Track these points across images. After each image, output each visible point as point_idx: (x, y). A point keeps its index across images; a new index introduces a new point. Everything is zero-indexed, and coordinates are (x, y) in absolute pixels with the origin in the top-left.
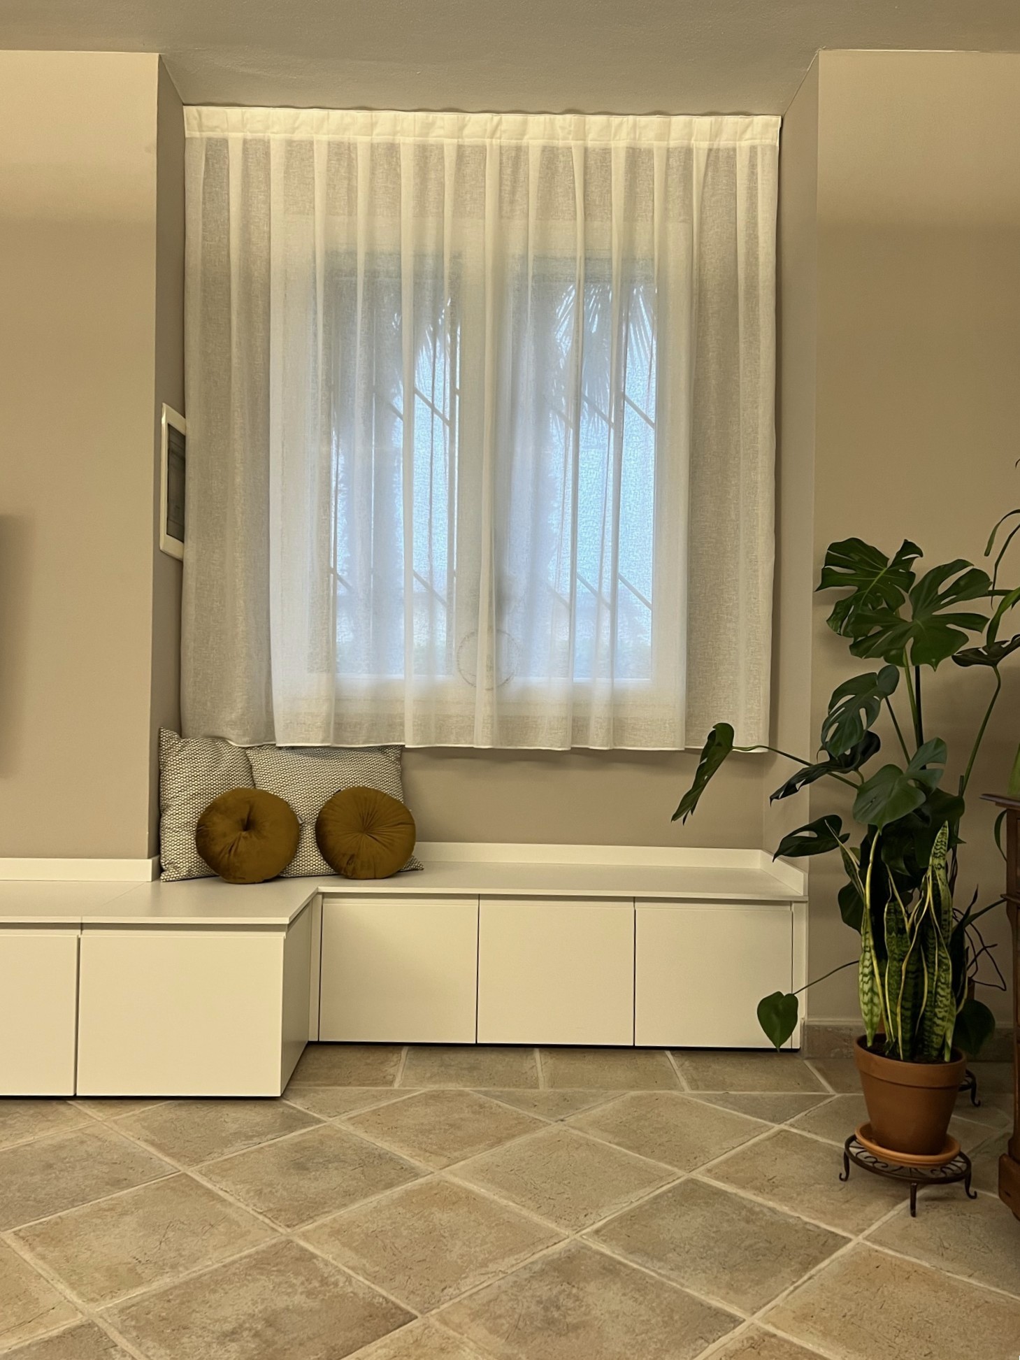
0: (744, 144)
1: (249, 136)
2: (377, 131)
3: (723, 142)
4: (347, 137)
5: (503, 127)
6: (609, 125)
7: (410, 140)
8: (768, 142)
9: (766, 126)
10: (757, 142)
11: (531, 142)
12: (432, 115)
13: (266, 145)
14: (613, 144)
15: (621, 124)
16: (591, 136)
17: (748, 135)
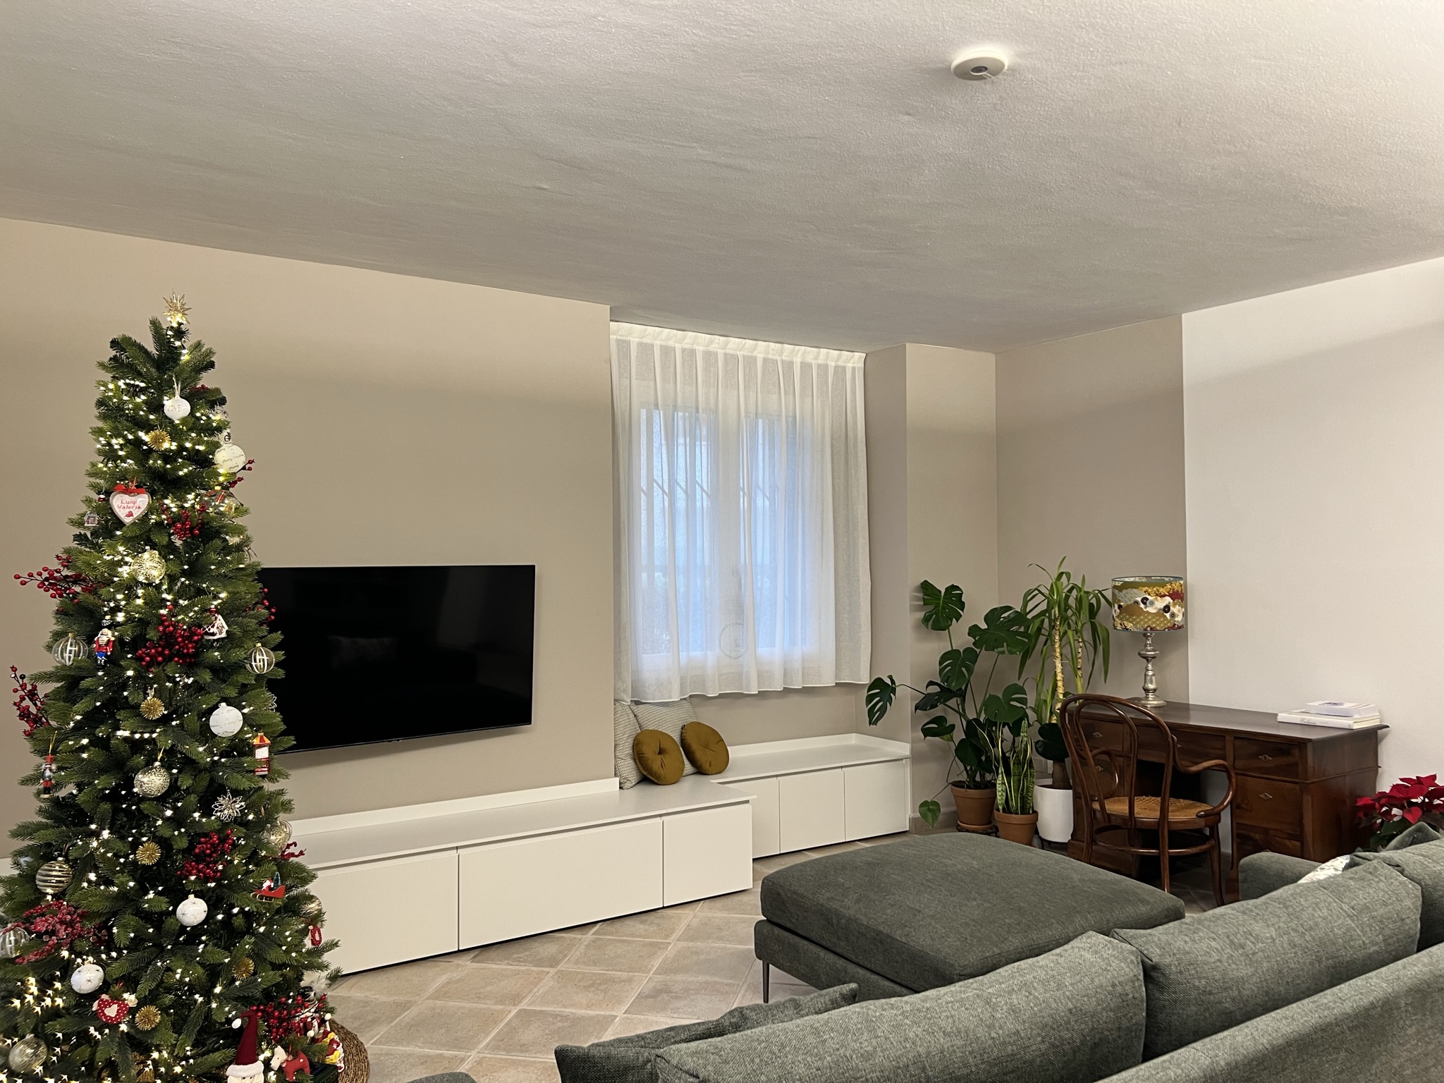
0: (850, 365)
1: (619, 338)
2: (685, 341)
3: (840, 363)
4: (671, 343)
5: (747, 346)
6: (794, 350)
7: (701, 348)
8: (860, 365)
9: (860, 358)
10: (855, 365)
11: (758, 355)
12: (714, 336)
13: (628, 343)
14: (794, 359)
15: (799, 350)
16: (785, 354)
17: (852, 361)
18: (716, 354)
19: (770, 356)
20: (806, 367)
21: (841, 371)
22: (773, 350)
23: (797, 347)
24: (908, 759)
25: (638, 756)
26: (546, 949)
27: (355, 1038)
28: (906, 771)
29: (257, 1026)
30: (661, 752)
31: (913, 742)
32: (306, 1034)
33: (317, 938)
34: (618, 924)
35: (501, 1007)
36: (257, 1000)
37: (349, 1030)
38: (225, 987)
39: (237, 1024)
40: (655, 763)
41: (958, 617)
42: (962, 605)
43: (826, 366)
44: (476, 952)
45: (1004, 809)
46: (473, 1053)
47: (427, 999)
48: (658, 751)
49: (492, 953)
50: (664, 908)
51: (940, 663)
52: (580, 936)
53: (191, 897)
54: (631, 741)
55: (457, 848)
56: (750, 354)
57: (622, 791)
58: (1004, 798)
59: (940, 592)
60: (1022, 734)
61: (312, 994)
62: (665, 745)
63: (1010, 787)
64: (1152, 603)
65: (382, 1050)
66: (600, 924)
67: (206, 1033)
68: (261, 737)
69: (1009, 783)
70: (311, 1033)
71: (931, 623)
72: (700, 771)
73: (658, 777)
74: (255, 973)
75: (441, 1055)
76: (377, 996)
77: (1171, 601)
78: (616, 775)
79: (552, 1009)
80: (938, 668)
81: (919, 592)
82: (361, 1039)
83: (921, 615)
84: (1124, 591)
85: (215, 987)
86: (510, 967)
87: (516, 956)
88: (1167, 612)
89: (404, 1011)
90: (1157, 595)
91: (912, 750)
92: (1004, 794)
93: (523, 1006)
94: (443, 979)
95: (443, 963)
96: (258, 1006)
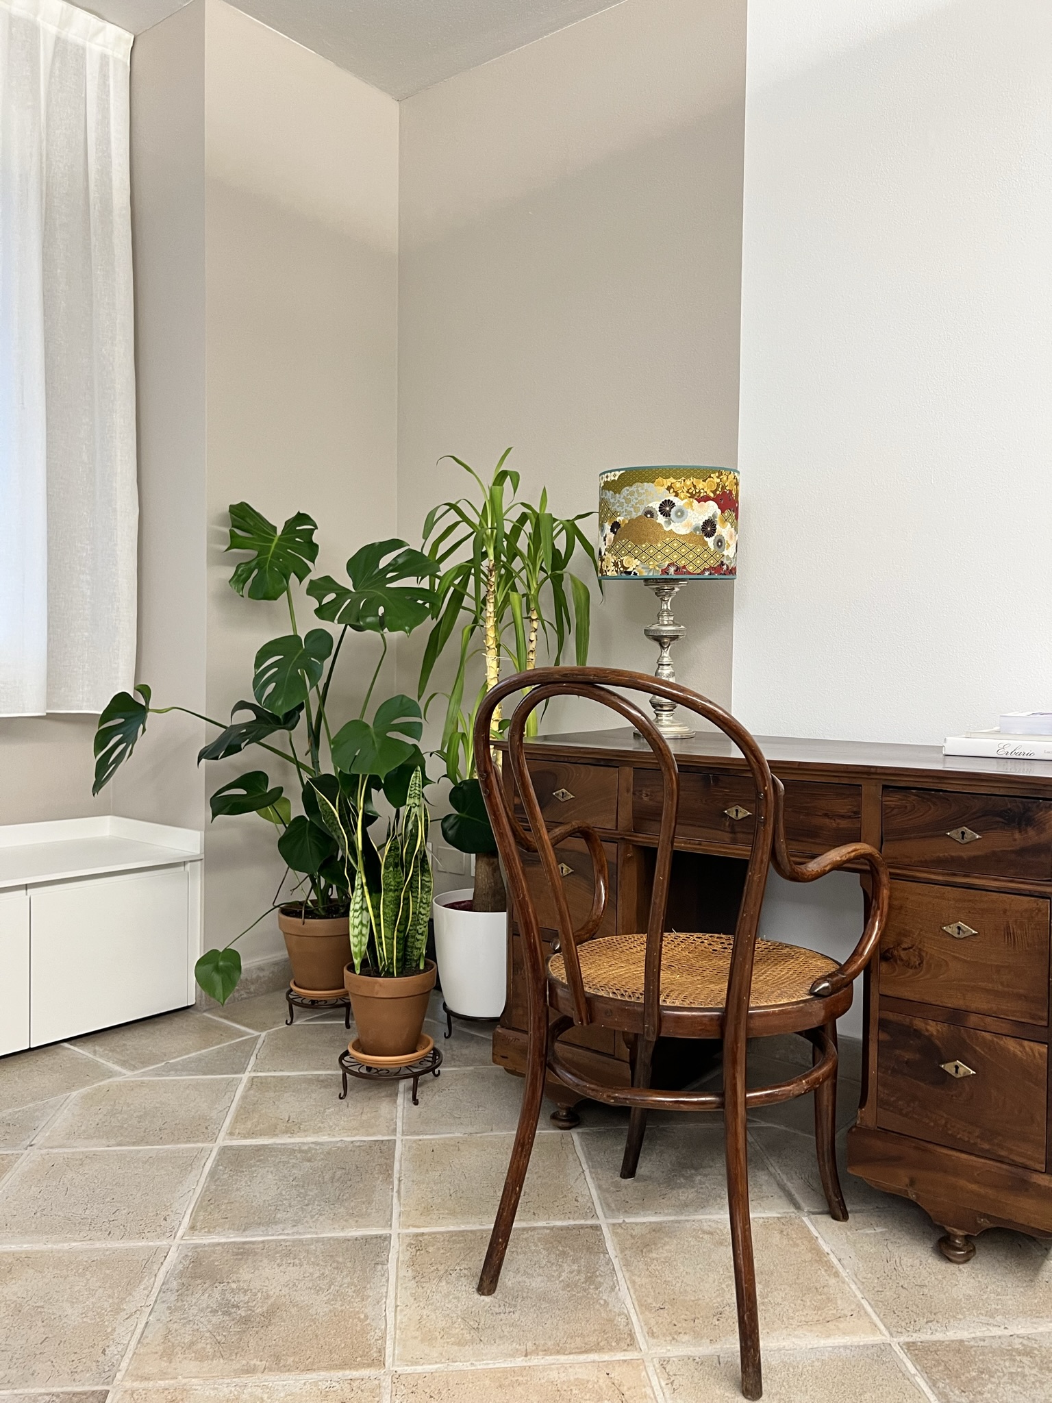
0: (95, 48)
3: (73, 36)
8: (119, 54)
9: (120, 37)
10: (109, 52)
17: (99, 40)
21: (70, 51)
24: (199, 863)
31: (198, 828)
41: (301, 571)
42: (312, 550)
45: (364, 963)
51: (258, 664)
58: (365, 940)
59: (275, 529)
60: (409, 801)
63: (377, 916)
64: (682, 514)
69: (376, 907)
71: (247, 585)
77: (719, 512)
80: (251, 673)
81: (225, 526)
83: (230, 572)
84: (625, 491)
88: (710, 535)
90: (692, 496)
92: (366, 931)
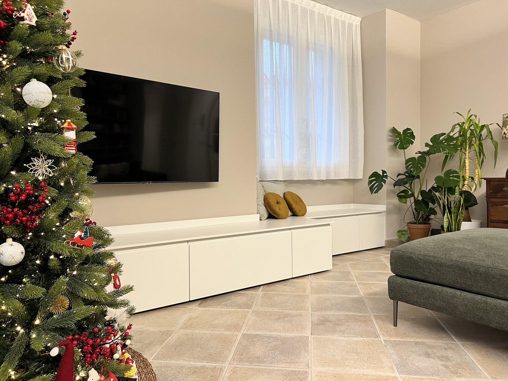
0: (355, 23)
3: (351, 22)
6: (331, 10)
8: (359, 23)
9: (359, 19)
10: (357, 24)
11: (316, 10)
14: (332, 16)
16: (328, 12)
17: (356, 21)
18: (297, 6)
19: (321, 12)
20: (336, 21)
21: (350, 25)
22: (322, 8)
23: (333, 9)
24: (385, 213)
25: (267, 204)
26: (240, 299)
27: (140, 355)
28: (383, 219)
29: (73, 353)
30: (278, 203)
31: (387, 205)
32: (112, 358)
33: (118, 283)
34: (272, 287)
35: (230, 333)
36: (72, 330)
37: (136, 350)
38: (43, 320)
39: (55, 352)
40: (276, 208)
41: (412, 143)
42: (414, 137)
43: (345, 22)
44: (200, 301)
46: (226, 364)
47: (180, 328)
48: (276, 202)
49: (210, 302)
50: (292, 278)
51: (406, 164)
52: (255, 293)
53: (9, 240)
54: (263, 197)
55: (188, 241)
56: (312, 9)
57: (261, 221)
58: (447, 225)
59: (400, 132)
60: (456, 194)
61: (116, 325)
62: (279, 200)
63: (452, 219)
65: (161, 363)
66: (262, 286)
67: (28, 359)
68: (69, 123)
69: (451, 217)
70: (116, 356)
71: (398, 145)
72: (294, 214)
73: (278, 215)
74: (70, 308)
75: (204, 366)
76: (148, 328)
78: (257, 213)
79: (263, 333)
80: (405, 166)
81: (390, 132)
82: (145, 356)
83: (392, 144)
85: (34, 319)
86: (223, 309)
87: (223, 303)
89: (168, 337)
91: (387, 208)
92: (448, 223)
93: (244, 330)
94: (185, 317)
95: (183, 308)
96: (74, 335)
